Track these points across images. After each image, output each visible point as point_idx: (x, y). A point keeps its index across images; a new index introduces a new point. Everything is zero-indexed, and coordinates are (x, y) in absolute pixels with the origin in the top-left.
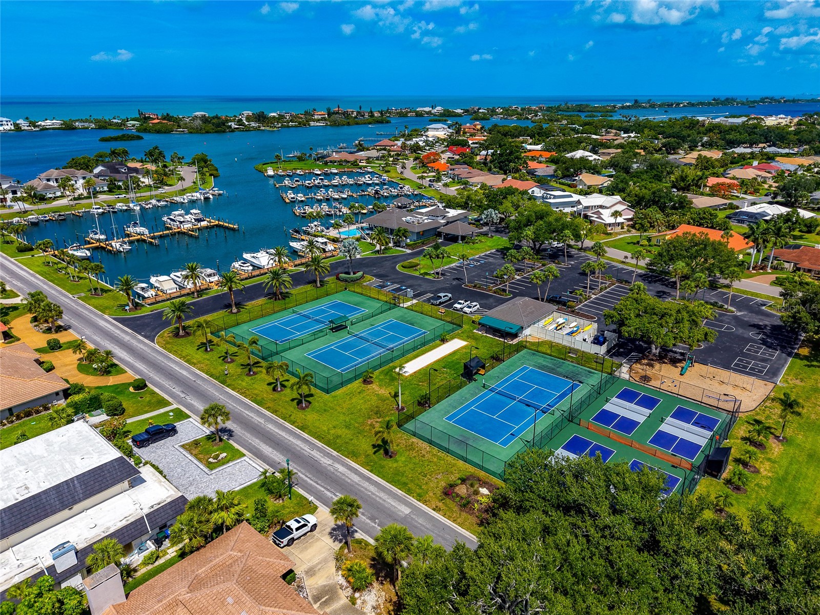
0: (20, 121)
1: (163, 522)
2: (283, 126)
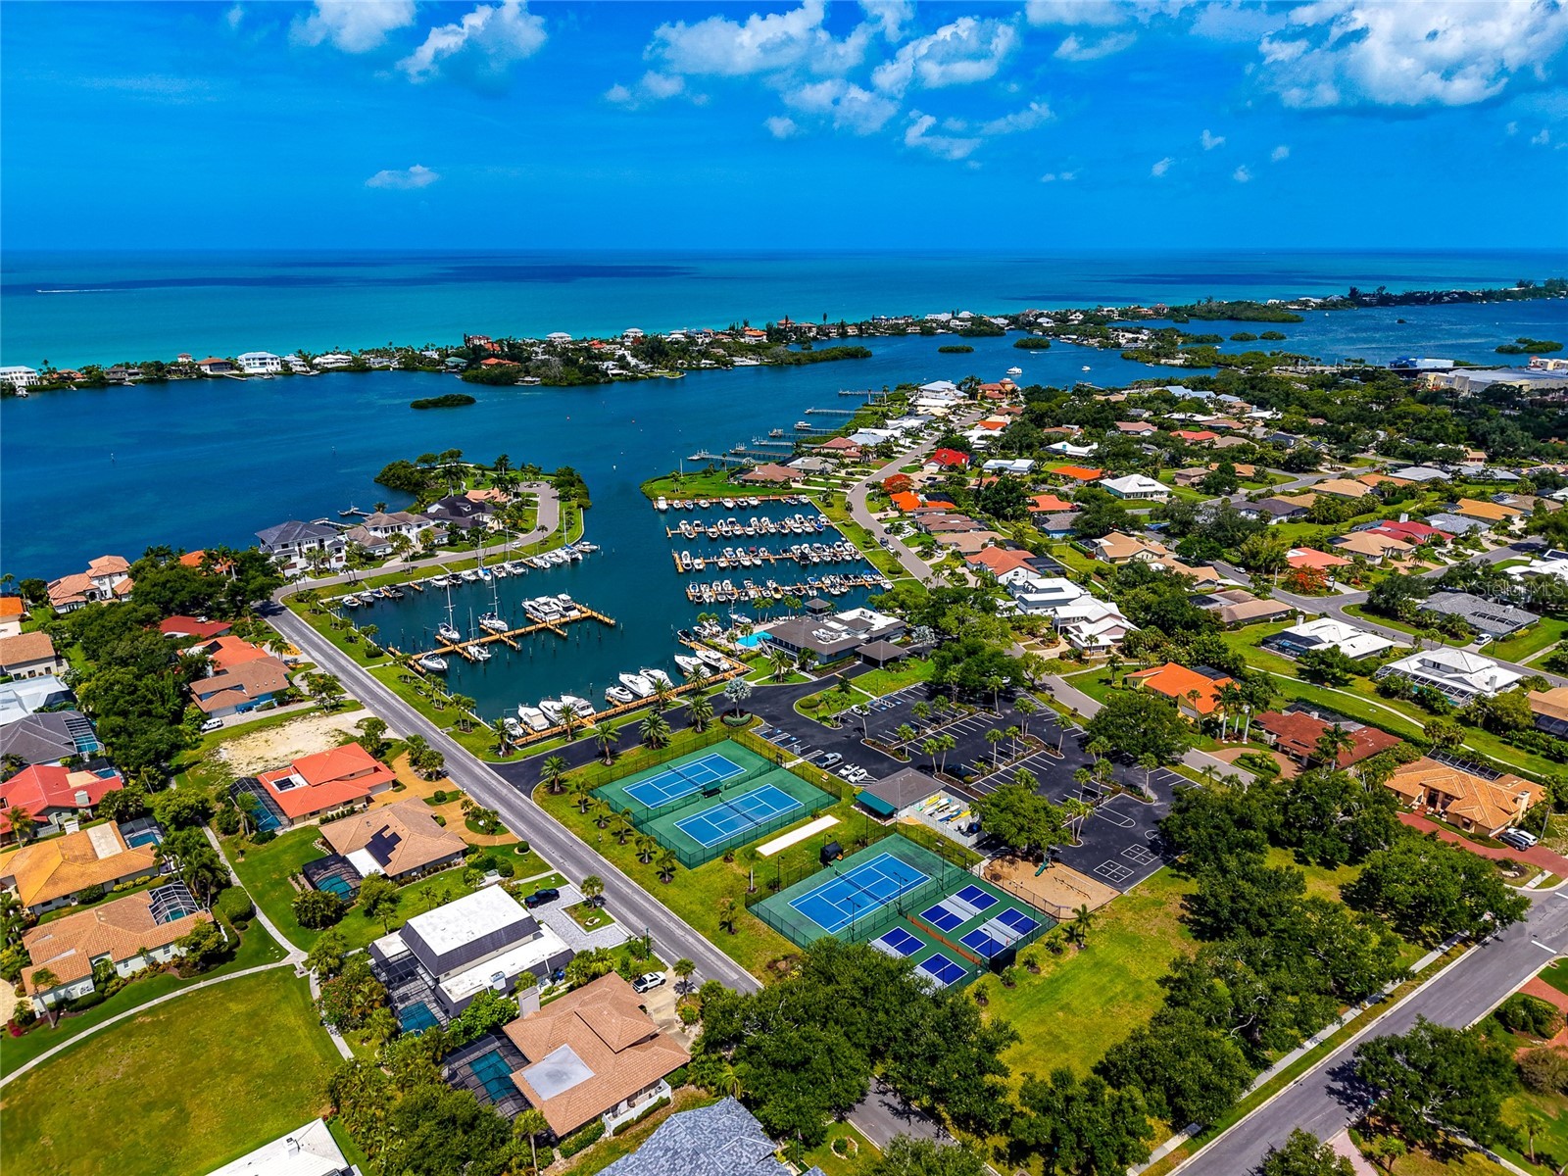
0: (290, 358)
1: (557, 966)
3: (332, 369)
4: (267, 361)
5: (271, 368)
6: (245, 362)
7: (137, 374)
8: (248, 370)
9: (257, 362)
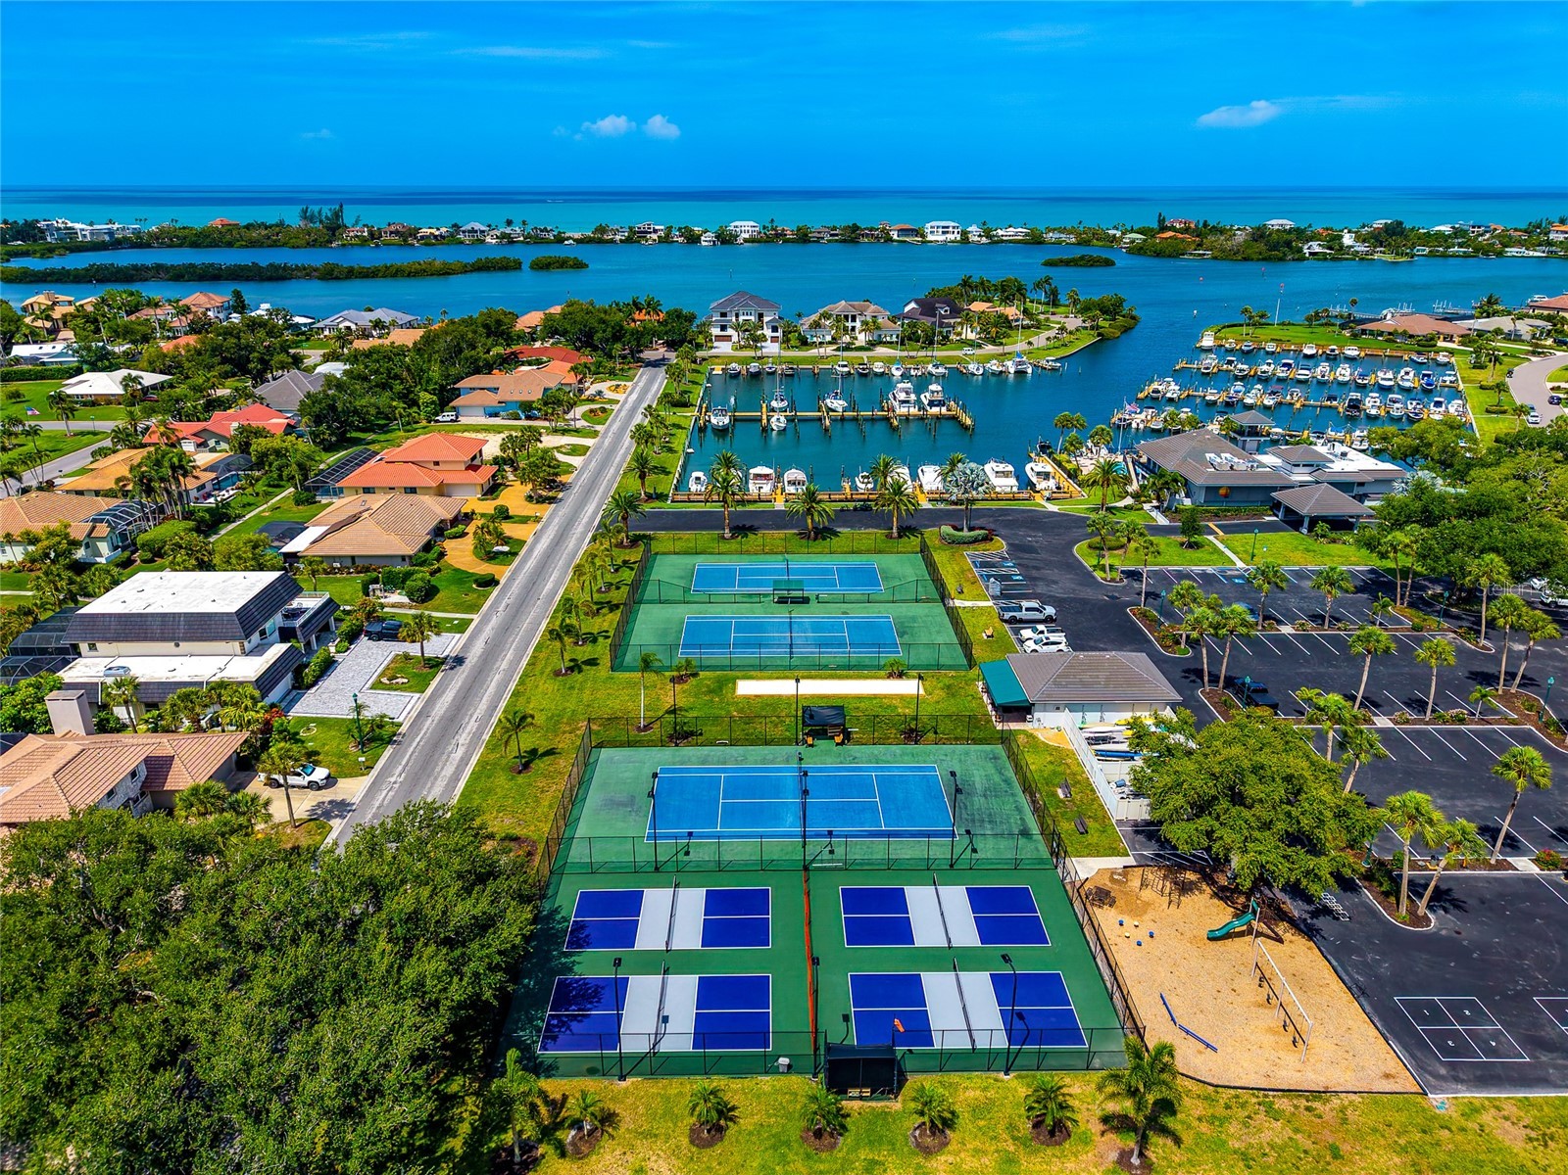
0: (973, 228)
1: (156, 700)
2: (1432, 255)
3: (1010, 241)
4: (951, 229)
5: (951, 237)
6: (929, 231)
7: (837, 235)
8: (930, 238)
9: (940, 230)
